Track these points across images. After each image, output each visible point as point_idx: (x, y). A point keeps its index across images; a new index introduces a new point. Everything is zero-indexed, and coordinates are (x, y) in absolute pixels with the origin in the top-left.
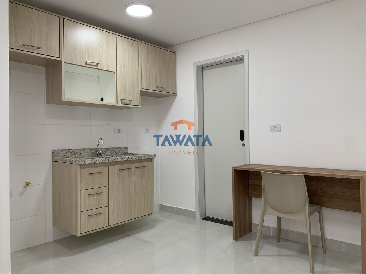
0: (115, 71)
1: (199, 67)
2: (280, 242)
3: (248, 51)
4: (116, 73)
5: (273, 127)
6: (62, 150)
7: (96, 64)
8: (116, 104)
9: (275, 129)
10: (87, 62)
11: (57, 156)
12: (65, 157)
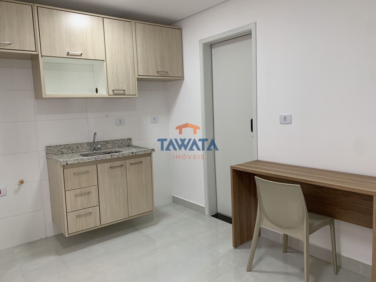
0: (104, 59)
1: (205, 45)
2: (288, 253)
3: (256, 23)
4: (105, 61)
5: (283, 118)
6: (56, 146)
8: (107, 96)
9: (286, 120)
10: (68, 53)
11: (51, 152)
12: (60, 153)
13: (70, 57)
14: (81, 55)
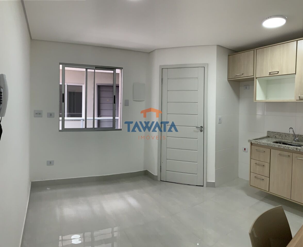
0: (294, 73)
6: (273, 132)
8: (295, 101)
10: (270, 73)
11: (269, 135)
12: (274, 137)
13: (271, 75)
14: (278, 73)
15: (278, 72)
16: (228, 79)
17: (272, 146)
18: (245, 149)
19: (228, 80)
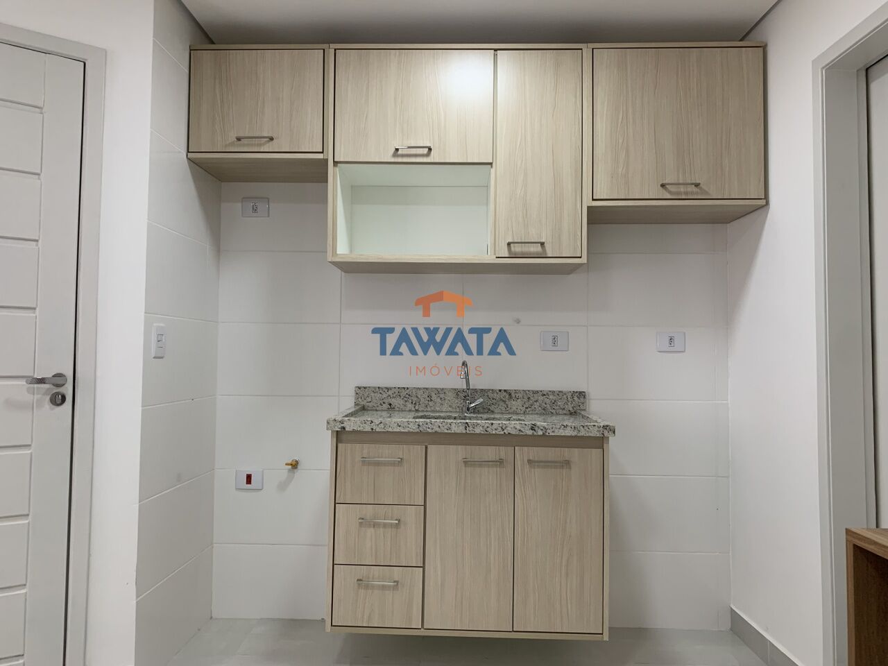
0: (491, 160)
4: (493, 164)
6: (379, 388)
7: (426, 151)
8: (492, 260)
10: (397, 150)
11: (364, 403)
12: (386, 406)
13: (400, 160)
14: (428, 155)
15: (430, 149)
16: (188, 152)
17: (438, 429)
18: (249, 479)
19: (190, 155)
